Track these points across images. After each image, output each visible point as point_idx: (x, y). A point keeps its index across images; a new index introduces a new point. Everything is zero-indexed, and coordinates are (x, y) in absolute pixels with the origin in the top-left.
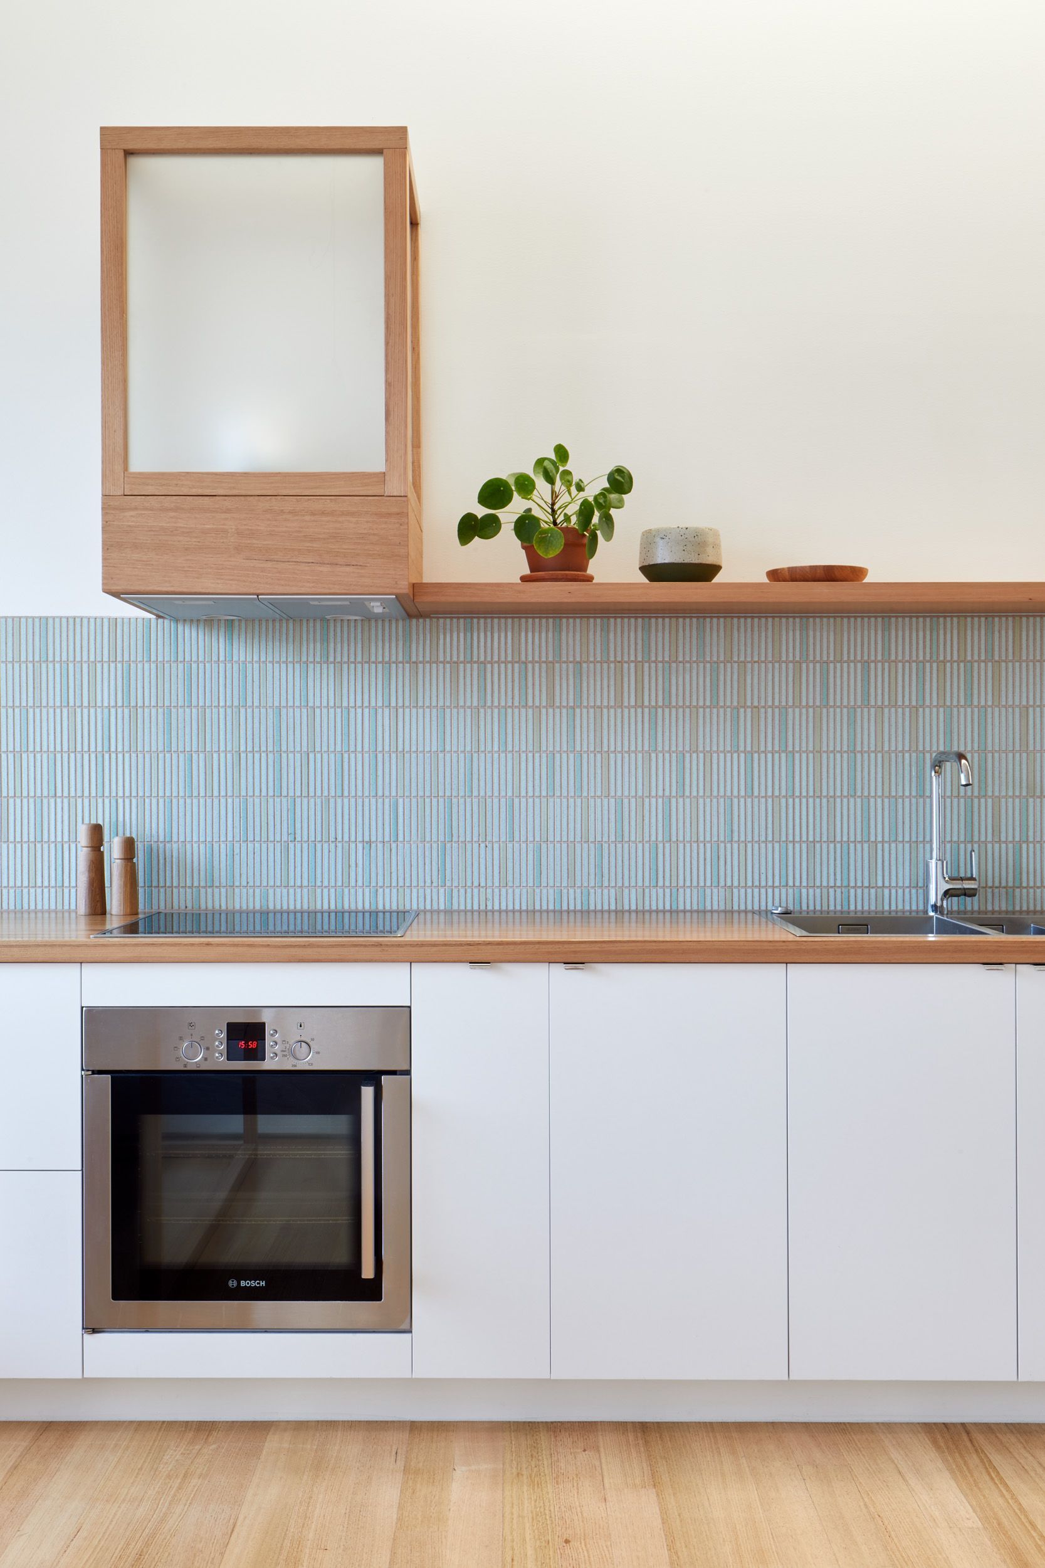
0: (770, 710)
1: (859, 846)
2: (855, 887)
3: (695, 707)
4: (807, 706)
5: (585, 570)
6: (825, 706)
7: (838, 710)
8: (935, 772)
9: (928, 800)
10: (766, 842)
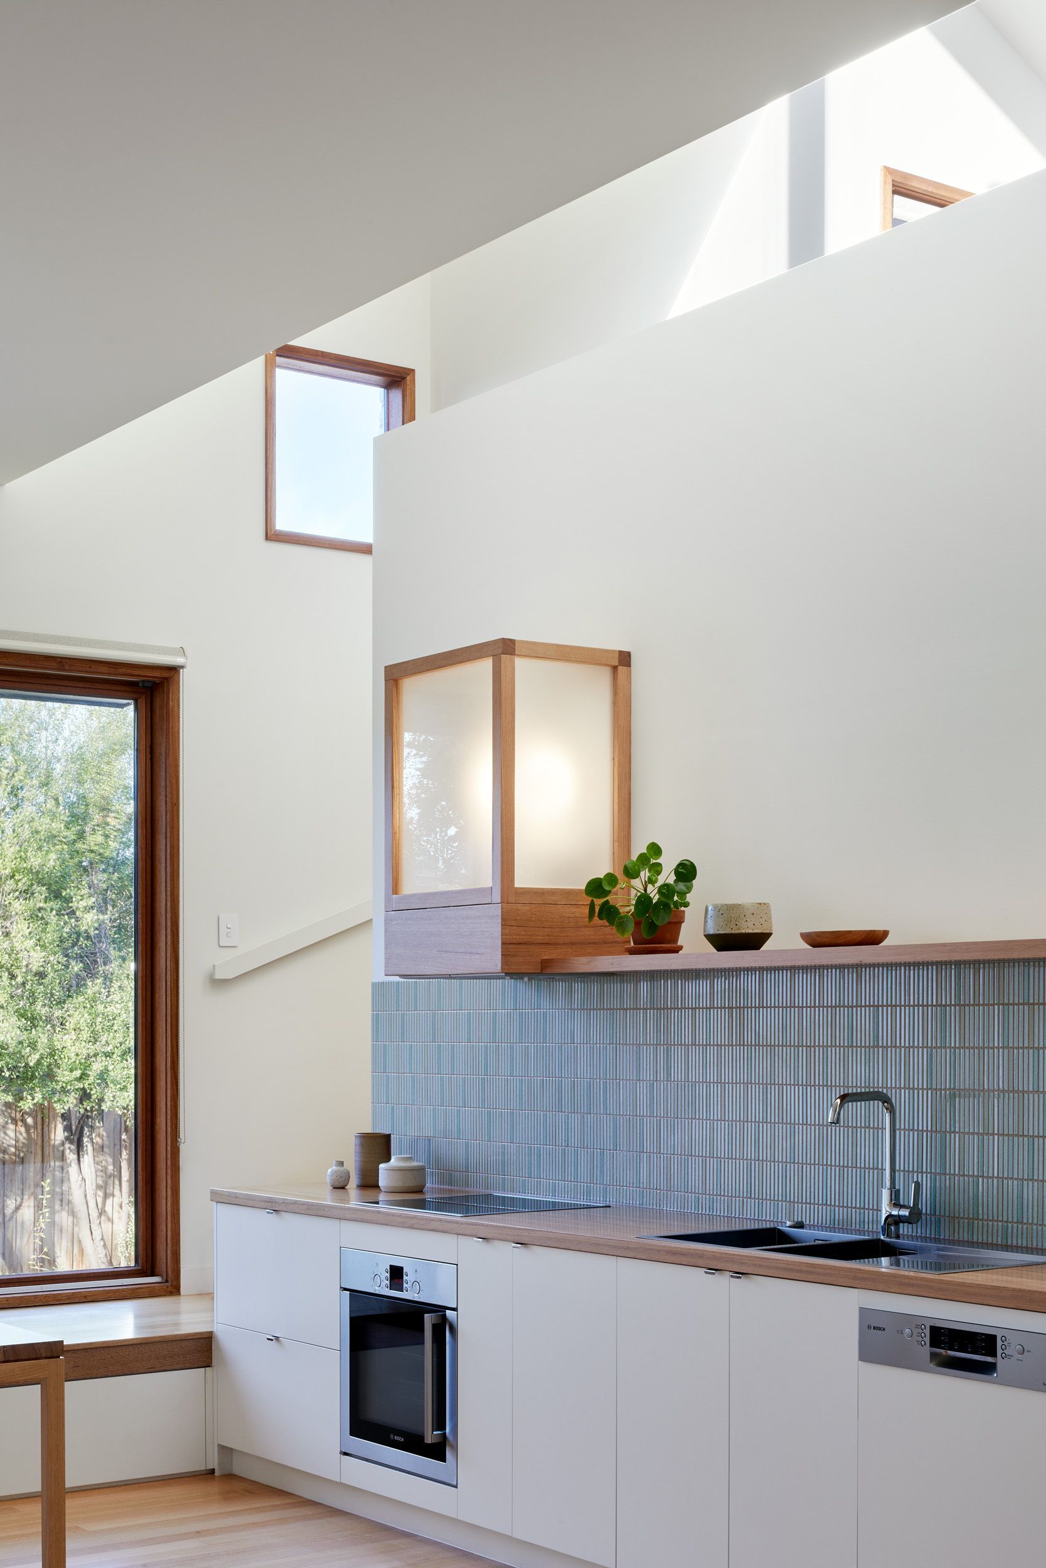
0: (817, 1048)
1: (871, 1171)
2: (868, 1209)
3: (773, 1046)
4: (840, 1046)
5: (676, 941)
6: (851, 1047)
7: (859, 1049)
8: (887, 1109)
9: (884, 1131)
10: (814, 1164)
